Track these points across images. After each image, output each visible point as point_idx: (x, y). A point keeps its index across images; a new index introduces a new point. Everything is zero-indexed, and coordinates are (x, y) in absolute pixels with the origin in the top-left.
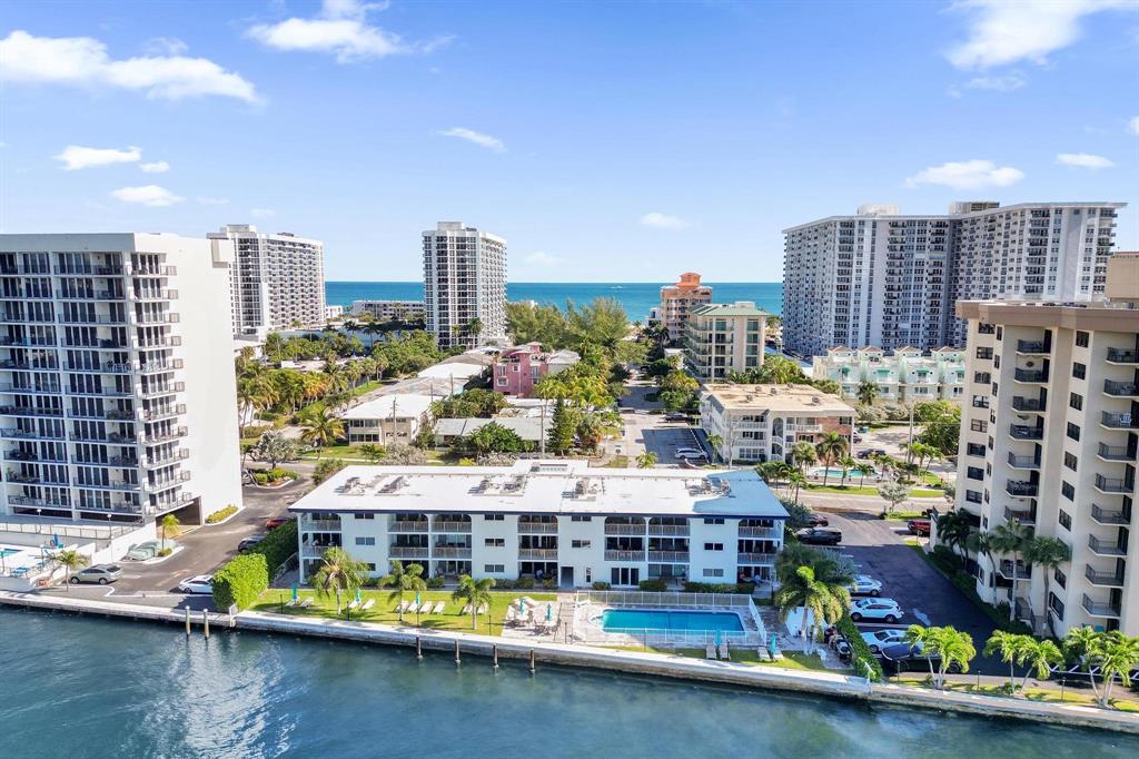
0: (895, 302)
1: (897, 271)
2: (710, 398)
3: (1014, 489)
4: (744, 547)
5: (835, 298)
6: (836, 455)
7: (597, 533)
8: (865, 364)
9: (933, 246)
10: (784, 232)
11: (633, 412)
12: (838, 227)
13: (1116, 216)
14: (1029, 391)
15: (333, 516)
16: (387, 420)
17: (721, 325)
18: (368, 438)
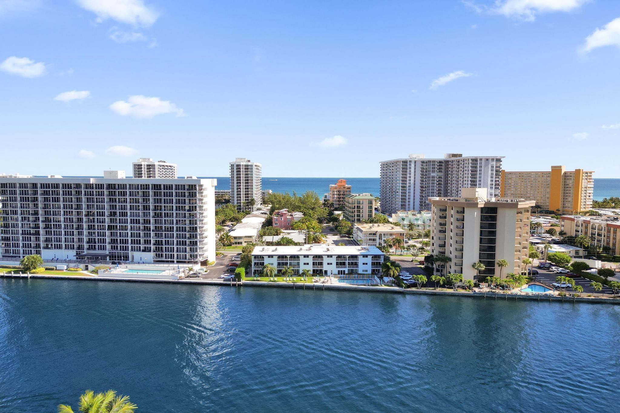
0: (424, 192)
1: (424, 180)
2: (357, 228)
3: (440, 246)
4: (373, 264)
5: (401, 191)
6: (399, 245)
7: (334, 260)
8: (411, 216)
9: (438, 171)
10: (380, 162)
11: (328, 234)
12: (401, 163)
13: (501, 161)
14: (442, 221)
15: (262, 257)
16: (245, 237)
17: (359, 203)
18: (239, 243)
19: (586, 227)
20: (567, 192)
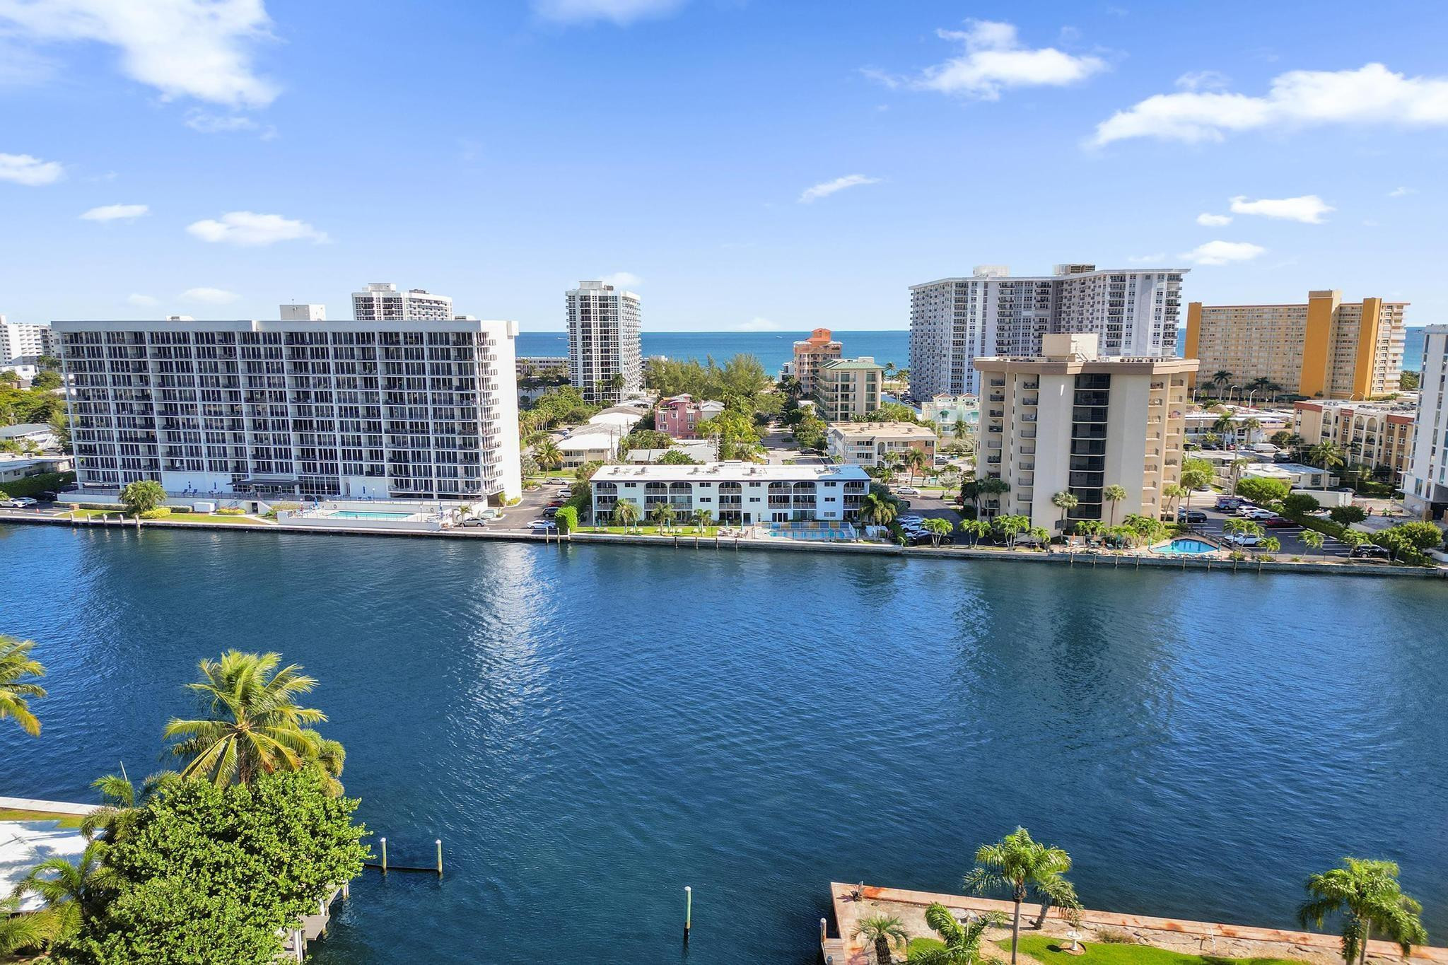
1: (1006, 327)
2: (835, 432)
3: (991, 460)
4: (847, 500)
5: (951, 352)
7: (763, 492)
8: (961, 407)
9: (1038, 305)
10: (910, 288)
11: (774, 450)
12: (954, 287)
13: (1181, 280)
15: (612, 485)
16: (590, 451)
17: (846, 377)
18: (576, 464)
19: (1346, 425)
20: (1343, 351)
